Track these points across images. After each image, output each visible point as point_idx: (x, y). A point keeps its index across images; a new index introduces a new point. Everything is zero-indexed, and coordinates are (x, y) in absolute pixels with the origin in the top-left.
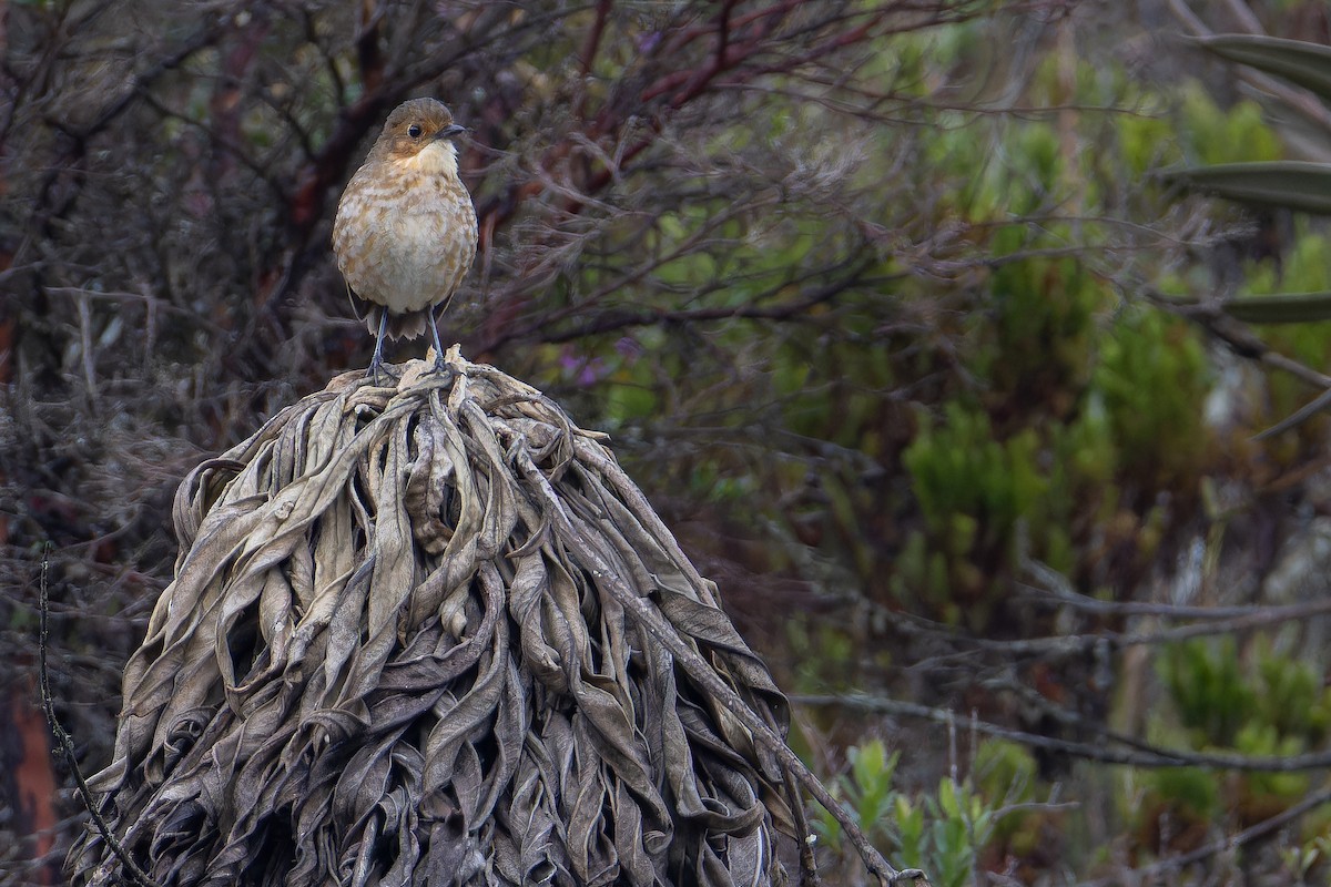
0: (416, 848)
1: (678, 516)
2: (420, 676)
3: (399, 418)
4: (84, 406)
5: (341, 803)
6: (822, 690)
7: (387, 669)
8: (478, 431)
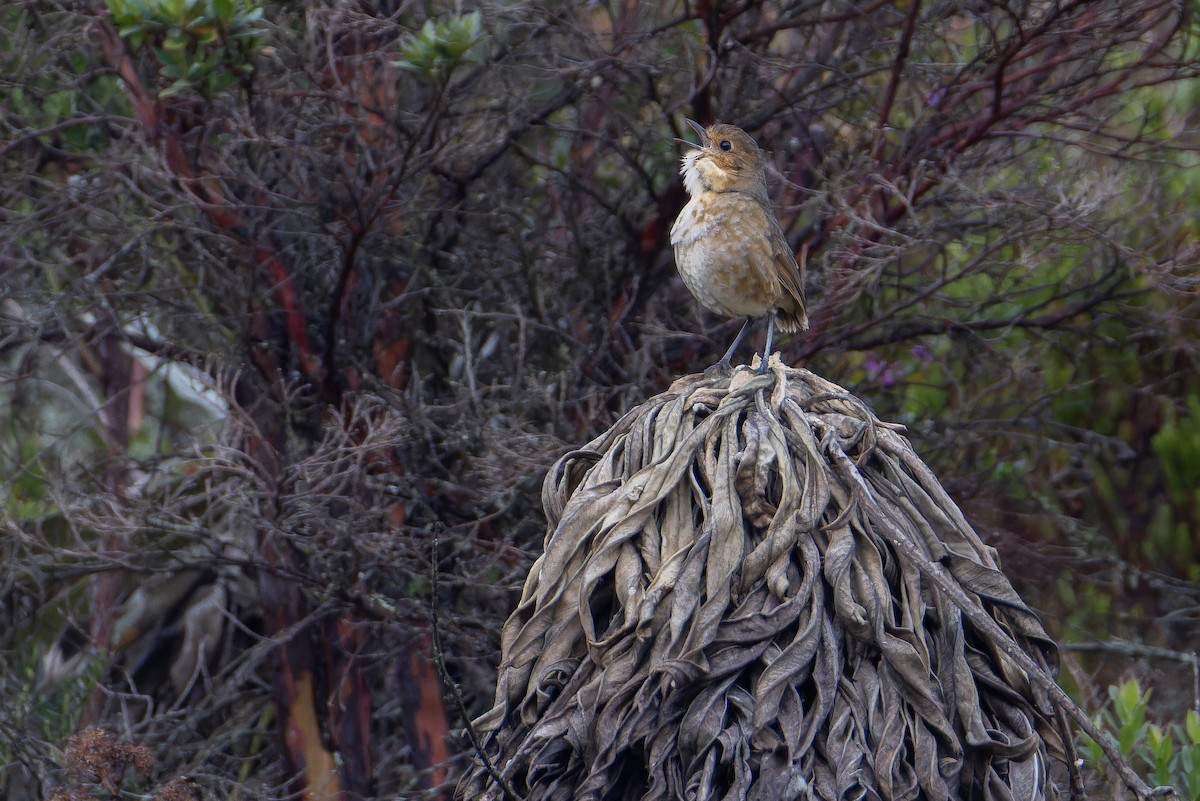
0: (749, 775)
1: (964, 493)
2: (749, 630)
3: (730, 415)
4: (467, 408)
5: (685, 738)
6: (1087, 639)
7: (723, 625)
8: (796, 424)
